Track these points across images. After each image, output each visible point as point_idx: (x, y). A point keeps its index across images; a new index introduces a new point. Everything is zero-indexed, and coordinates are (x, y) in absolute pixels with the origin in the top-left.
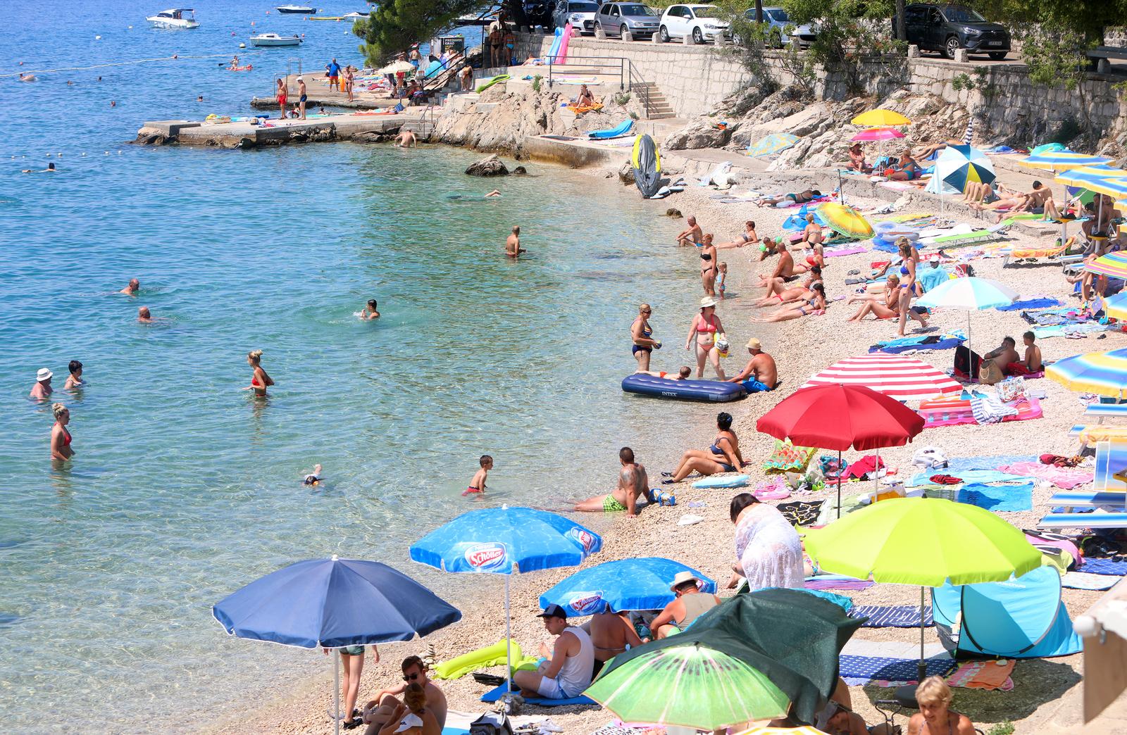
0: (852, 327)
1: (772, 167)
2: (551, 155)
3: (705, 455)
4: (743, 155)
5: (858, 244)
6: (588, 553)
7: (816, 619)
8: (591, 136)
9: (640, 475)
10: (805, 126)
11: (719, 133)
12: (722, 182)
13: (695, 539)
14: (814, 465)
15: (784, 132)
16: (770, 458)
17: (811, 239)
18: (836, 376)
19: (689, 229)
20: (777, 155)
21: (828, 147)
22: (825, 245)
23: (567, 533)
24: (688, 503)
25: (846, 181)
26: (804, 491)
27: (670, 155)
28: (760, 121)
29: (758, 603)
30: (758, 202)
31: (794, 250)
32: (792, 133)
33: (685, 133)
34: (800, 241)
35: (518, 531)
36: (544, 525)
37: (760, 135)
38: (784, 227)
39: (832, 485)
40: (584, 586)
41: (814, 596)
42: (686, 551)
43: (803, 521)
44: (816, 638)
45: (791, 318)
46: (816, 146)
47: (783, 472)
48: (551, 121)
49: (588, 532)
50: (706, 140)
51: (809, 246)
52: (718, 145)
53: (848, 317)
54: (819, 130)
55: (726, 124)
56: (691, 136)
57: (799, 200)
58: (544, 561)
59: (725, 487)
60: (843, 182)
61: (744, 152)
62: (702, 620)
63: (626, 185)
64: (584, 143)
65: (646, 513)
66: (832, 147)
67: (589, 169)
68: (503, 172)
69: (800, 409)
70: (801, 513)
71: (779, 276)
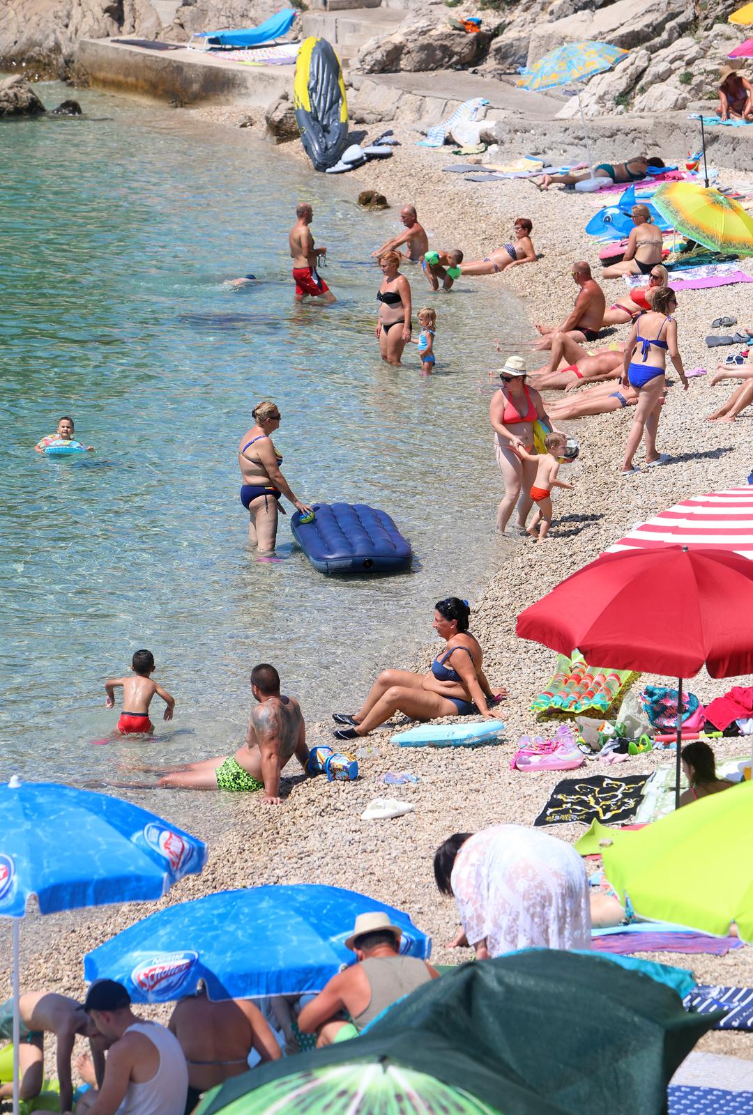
0: (717, 431)
1: (569, 110)
2: (131, 80)
3: (418, 681)
4: (513, 84)
5: (735, 266)
6: (178, 875)
7: (622, 1012)
8: (212, 41)
9: (290, 718)
10: (638, 26)
11: (465, 40)
12: (468, 139)
13: (396, 847)
14: (633, 703)
15: (595, 38)
16: (546, 689)
17: (642, 256)
18: (675, 530)
19: (402, 231)
20: (580, 86)
21: (682, 71)
22: (670, 268)
23: (136, 836)
24: (383, 777)
25: (715, 139)
26: (612, 755)
27: (368, 83)
28: (547, 17)
29: (507, 980)
30: (538, 180)
31: (607, 277)
32: (610, 42)
33: (398, 39)
34: (618, 259)
35: (39, 832)
36: (91, 819)
37: (547, 43)
38: (589, 230)
39: (667, 744)
40: (164, 939)
41: (618, 968)
42: (377, 870)
43: (609, 815)
44: (622, 1050)
45: (596, 412)
46: (659, 67)
47: (572, 716)
48: (133, 9)
49: (178, 833)
50: (439, 54)
51: (637, 269)
52: (464, 64)
53: (709, 411)
54: (665, 35)
55: (480, 23)
56: (411, 46)
57: (621, 178)
58: (90, 891)
59: (456, 744)
60: (711, 140)
61: (514, 79)
62: (397, 1010)
63: (279, 141)
64: (196, 54)
65: (300, 795)
66: (690, 70)
67: (208, 109)
68: (34, 109)
69: (603, 594)
70: (605, 799)
71: (577, 328)
